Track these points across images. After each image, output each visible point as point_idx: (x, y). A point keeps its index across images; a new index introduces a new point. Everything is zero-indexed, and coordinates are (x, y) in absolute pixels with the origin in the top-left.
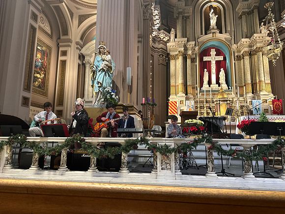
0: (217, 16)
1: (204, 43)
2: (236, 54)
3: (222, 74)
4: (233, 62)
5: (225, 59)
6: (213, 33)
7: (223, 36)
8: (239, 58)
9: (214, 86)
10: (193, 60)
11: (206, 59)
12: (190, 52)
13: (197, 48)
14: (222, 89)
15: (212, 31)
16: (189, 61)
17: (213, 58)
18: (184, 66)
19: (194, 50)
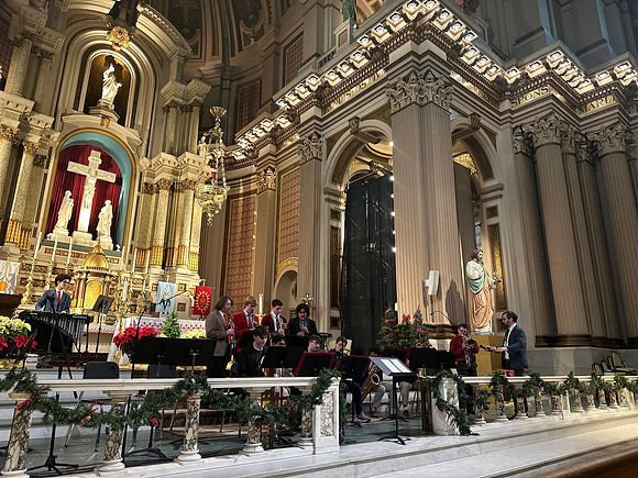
0: (120, 85)
1: (76, 130)
2: (145, 180)
3: (106, 212)
4: (136, 193)
5: (119, 181)
6: (104, 117)
7: (125, 133)
8: (149, 189)
9: (82, 235)
10: (39, 161)
11: (73, 167)
12: (35, 139)
13: (56, 136)
14: (98, 246)
15: (102, 112)
16: (26, 160)
17: (91, 172)
18: (9, 167)
19: (49, 137)
